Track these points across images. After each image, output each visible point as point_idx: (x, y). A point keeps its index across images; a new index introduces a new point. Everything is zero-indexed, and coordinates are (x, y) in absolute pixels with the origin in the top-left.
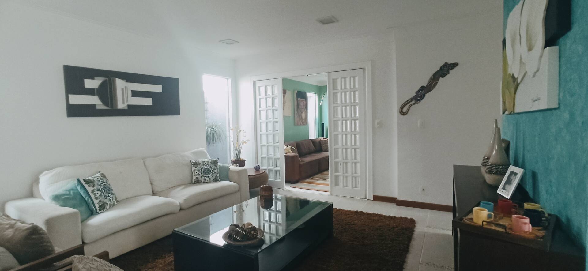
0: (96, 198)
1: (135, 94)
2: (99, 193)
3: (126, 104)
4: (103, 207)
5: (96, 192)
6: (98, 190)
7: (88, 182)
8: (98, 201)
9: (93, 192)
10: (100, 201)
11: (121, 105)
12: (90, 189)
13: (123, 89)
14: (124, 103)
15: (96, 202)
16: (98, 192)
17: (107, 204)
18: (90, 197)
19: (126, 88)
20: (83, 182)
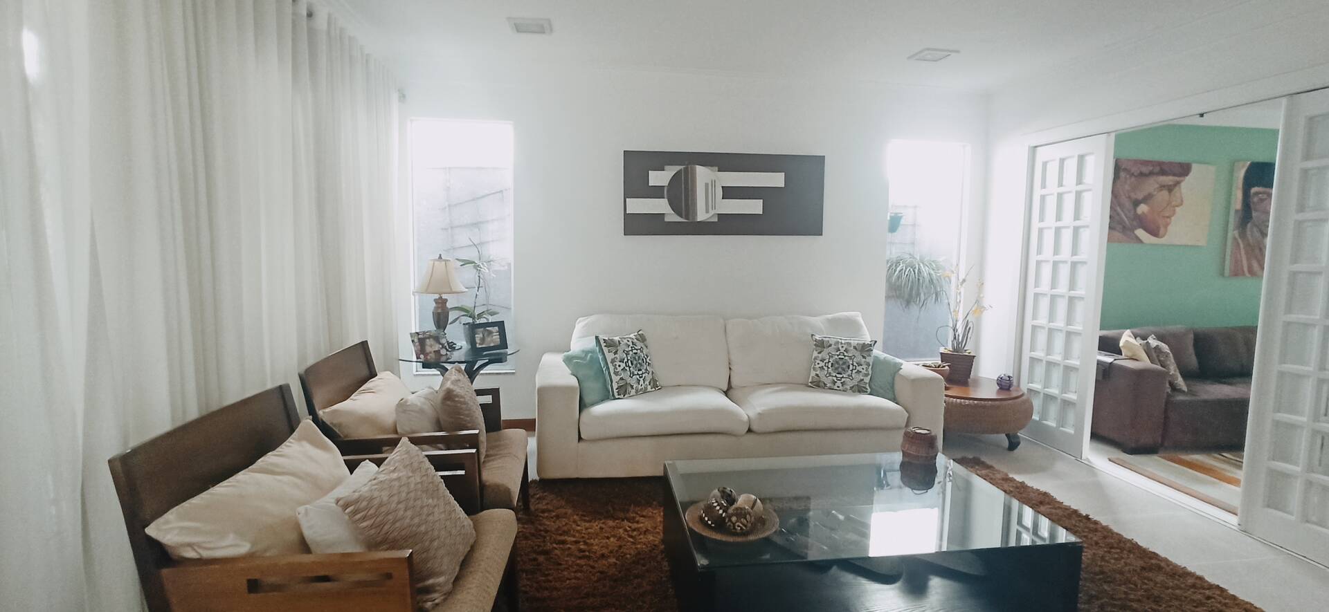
0: (616, 373)
1: (729, 193)
2: (623, 365)
3: (712, 212)
4: (624, 391)
5: (618, 363)
6: (622, 361)
7: (611, 344)
8: (619, 377)
9: (613, 361)
10: (621, 379)
11: (701, 216)
12: (610, 356)
13: (707, 185)
14: (707, 211)
15: (615, 378)
16: (621, 364)
17: (632, 387)
18: (608, 368)
19: (714, 183)
20: (602, 342)
